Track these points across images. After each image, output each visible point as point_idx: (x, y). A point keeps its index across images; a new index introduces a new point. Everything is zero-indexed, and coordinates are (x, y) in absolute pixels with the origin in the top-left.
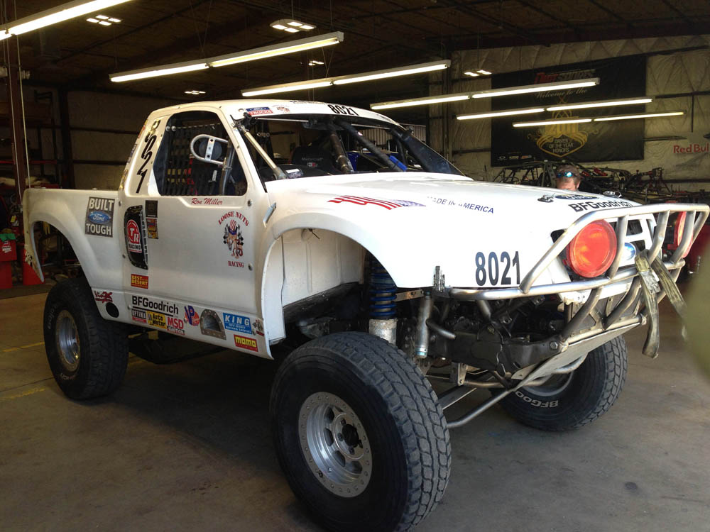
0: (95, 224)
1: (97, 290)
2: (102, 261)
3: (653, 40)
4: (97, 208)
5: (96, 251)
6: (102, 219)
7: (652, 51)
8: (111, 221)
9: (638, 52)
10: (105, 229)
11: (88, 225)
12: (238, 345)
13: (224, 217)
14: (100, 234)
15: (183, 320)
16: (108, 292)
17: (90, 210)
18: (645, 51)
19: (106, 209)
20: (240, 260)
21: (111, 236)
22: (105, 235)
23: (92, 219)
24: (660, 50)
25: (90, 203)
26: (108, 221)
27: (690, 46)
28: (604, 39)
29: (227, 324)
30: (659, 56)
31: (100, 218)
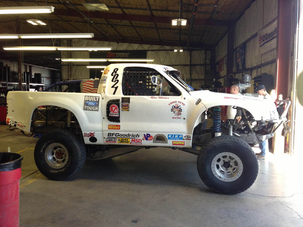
0: (89, 106)
1: (85, 132)
2: (91, 120)
3: (148, 46)
4: (91, 100)
5: (88, 117)
6: (94, 104)
7: (148, 49)
8: (98, 105)
9: (143, 49)
10: (95, 108)
11: (85, 107)
12: (173, 144)
13: (172, 103)
14: (92, 110)
15: (141, 139)
16: (92, 132)
17: (86, 101)
18: (146, 49)
19: (96, 101)
20: (179, 116)
21: (98, 111)
22: (95, 110)
23: (88, 104)
24: (151, 49)
25: (86, 98)
26: (97, 105)
27: (161, 49)
28: (132, 43)
29: (169, 138)
30: (150, 51)
31: (92, 104)
